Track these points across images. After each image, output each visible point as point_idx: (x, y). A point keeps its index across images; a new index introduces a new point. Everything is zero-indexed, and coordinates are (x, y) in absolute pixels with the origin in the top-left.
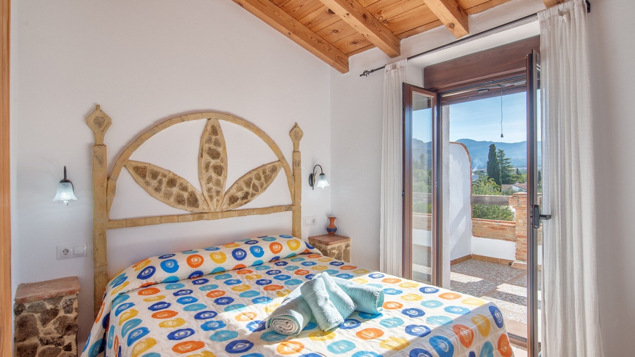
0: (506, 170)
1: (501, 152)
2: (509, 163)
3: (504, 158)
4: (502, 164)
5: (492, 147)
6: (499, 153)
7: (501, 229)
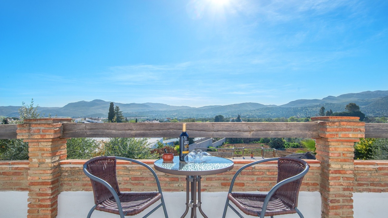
0: (120, 118)
1: (117, 107)
2: (121, 114)
3: (119, 111)
4: (118, 114)
5: (112, 104)
6: (116, 108)
7: (15, 174)
